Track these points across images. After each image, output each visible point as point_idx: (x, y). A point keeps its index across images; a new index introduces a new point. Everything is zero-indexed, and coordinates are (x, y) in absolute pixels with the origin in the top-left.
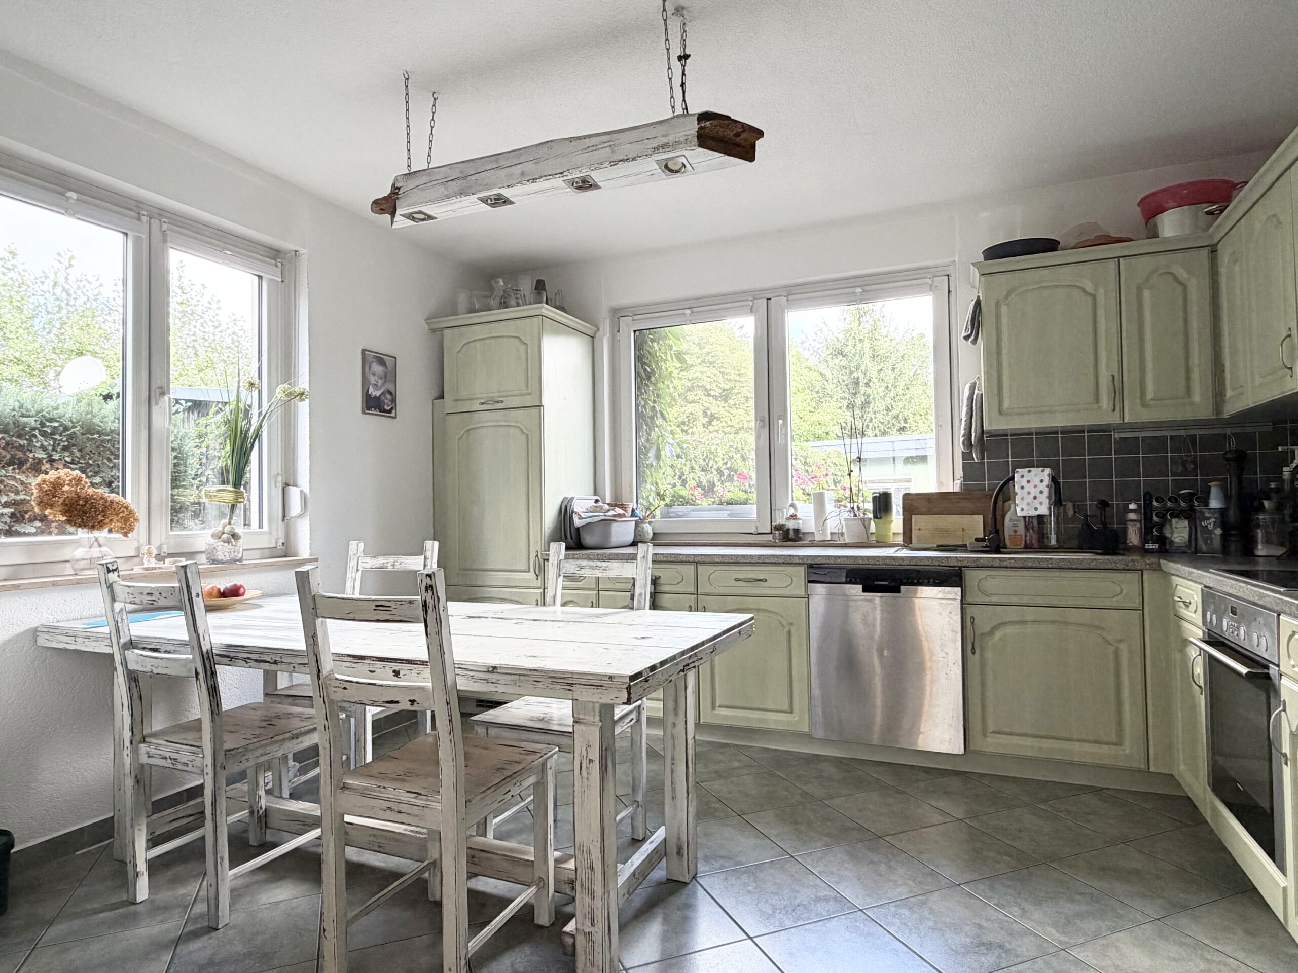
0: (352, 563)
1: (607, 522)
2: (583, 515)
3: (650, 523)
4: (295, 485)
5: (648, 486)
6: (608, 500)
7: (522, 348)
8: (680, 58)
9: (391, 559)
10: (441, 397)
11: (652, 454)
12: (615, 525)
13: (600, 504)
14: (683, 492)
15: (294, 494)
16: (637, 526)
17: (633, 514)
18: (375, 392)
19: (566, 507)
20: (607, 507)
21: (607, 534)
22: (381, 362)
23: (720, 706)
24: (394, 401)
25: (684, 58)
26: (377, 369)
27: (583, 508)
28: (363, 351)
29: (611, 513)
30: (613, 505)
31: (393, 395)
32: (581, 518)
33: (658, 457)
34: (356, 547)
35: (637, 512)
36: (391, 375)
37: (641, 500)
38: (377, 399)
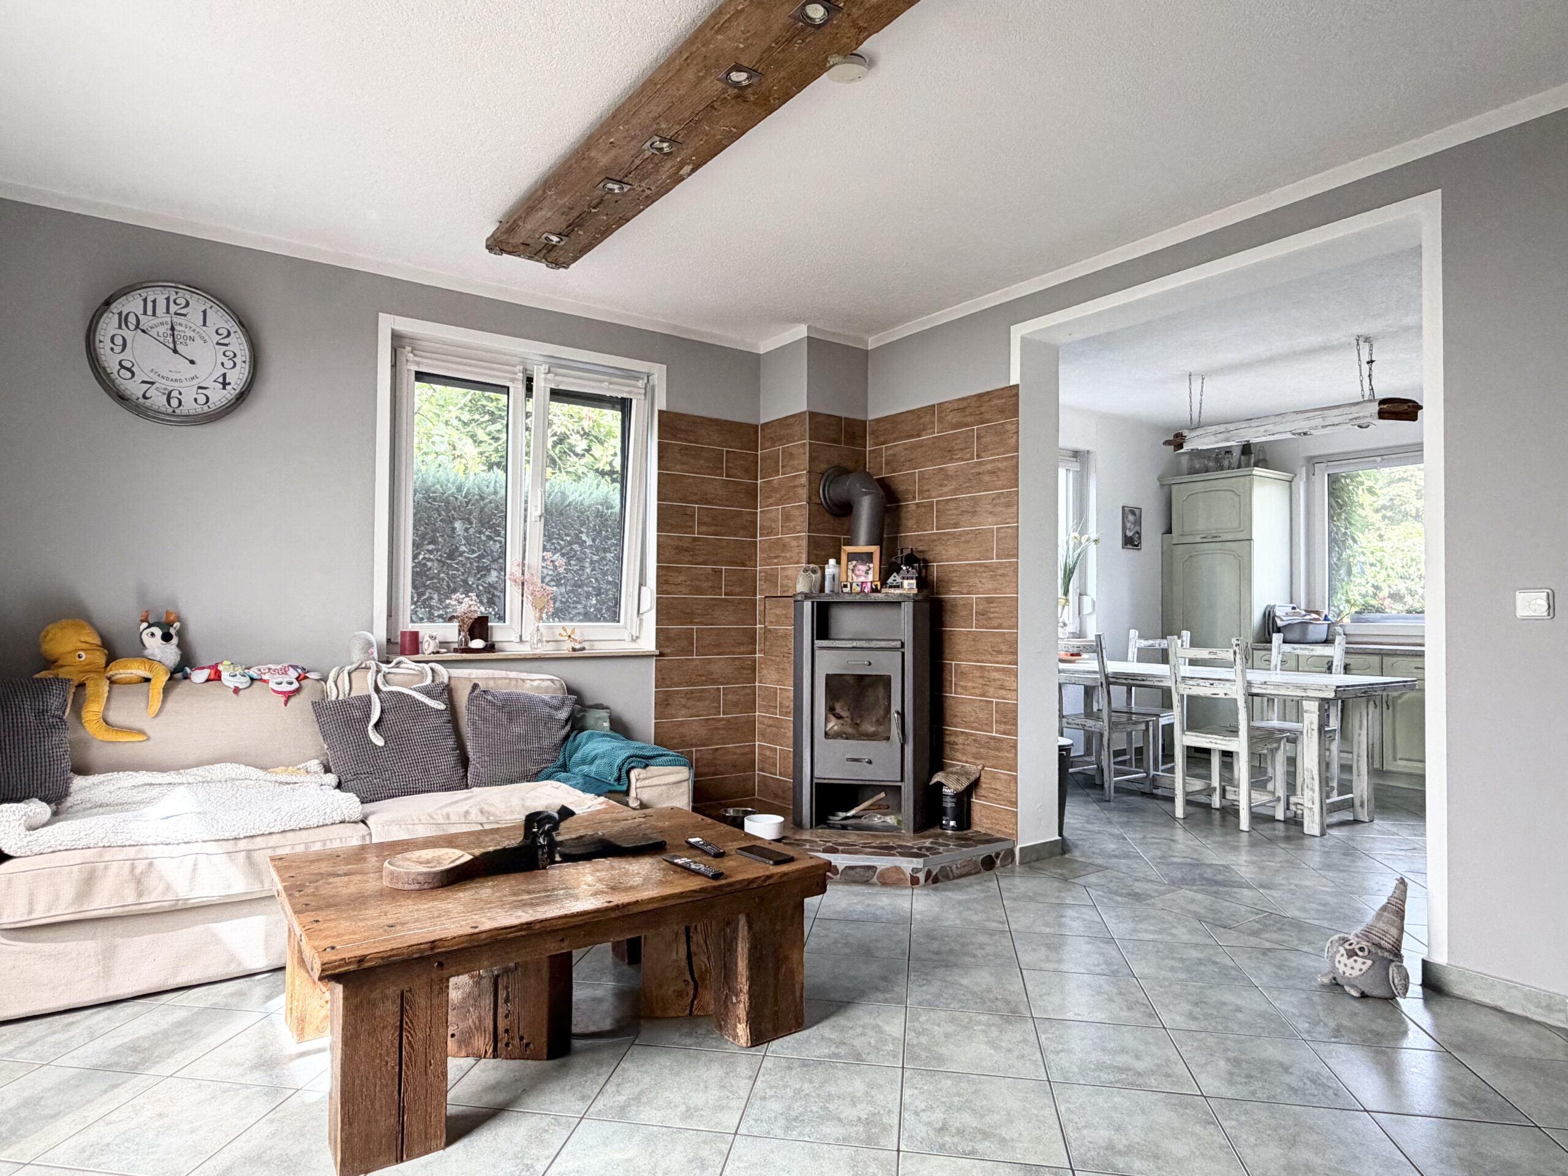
0: (1131, 643)
1: (1304, 624)
2: (1284, 618)
3: (1341, 626)
4: (1086, 595)
5: (1339, 596)
6: (1303, 607)
7: (1236, 499)
8: (1368, 363)
9: (1158, 641)
10: (1169, 531)
11: (1343, 572)
12: (1311, 626)
13: (1298, 610)
14: (1373, 602)
15: (1086, 600)
16: (1329, 627)
17: (1326, 619)
18: (1129, 534)
19: (1269, 612)
20: (1304, 613)
21: (1304, 632)
22: (1133, 513)
23: (1400, 759)
24: (1140, 538)
25: (1371, 362)
26: (1131, 518)
27: (1282, 613)
28: (1123, 507)
29: (1308, 617)
30: (1309, 612)
31: (1139, 533)
32: (1282, 620)
33: (1349, 573)
34: (1134, 633)
35: (1330, 617)
36: (1138, 522)
37: (1333, 608)
38: (1131, 538)
